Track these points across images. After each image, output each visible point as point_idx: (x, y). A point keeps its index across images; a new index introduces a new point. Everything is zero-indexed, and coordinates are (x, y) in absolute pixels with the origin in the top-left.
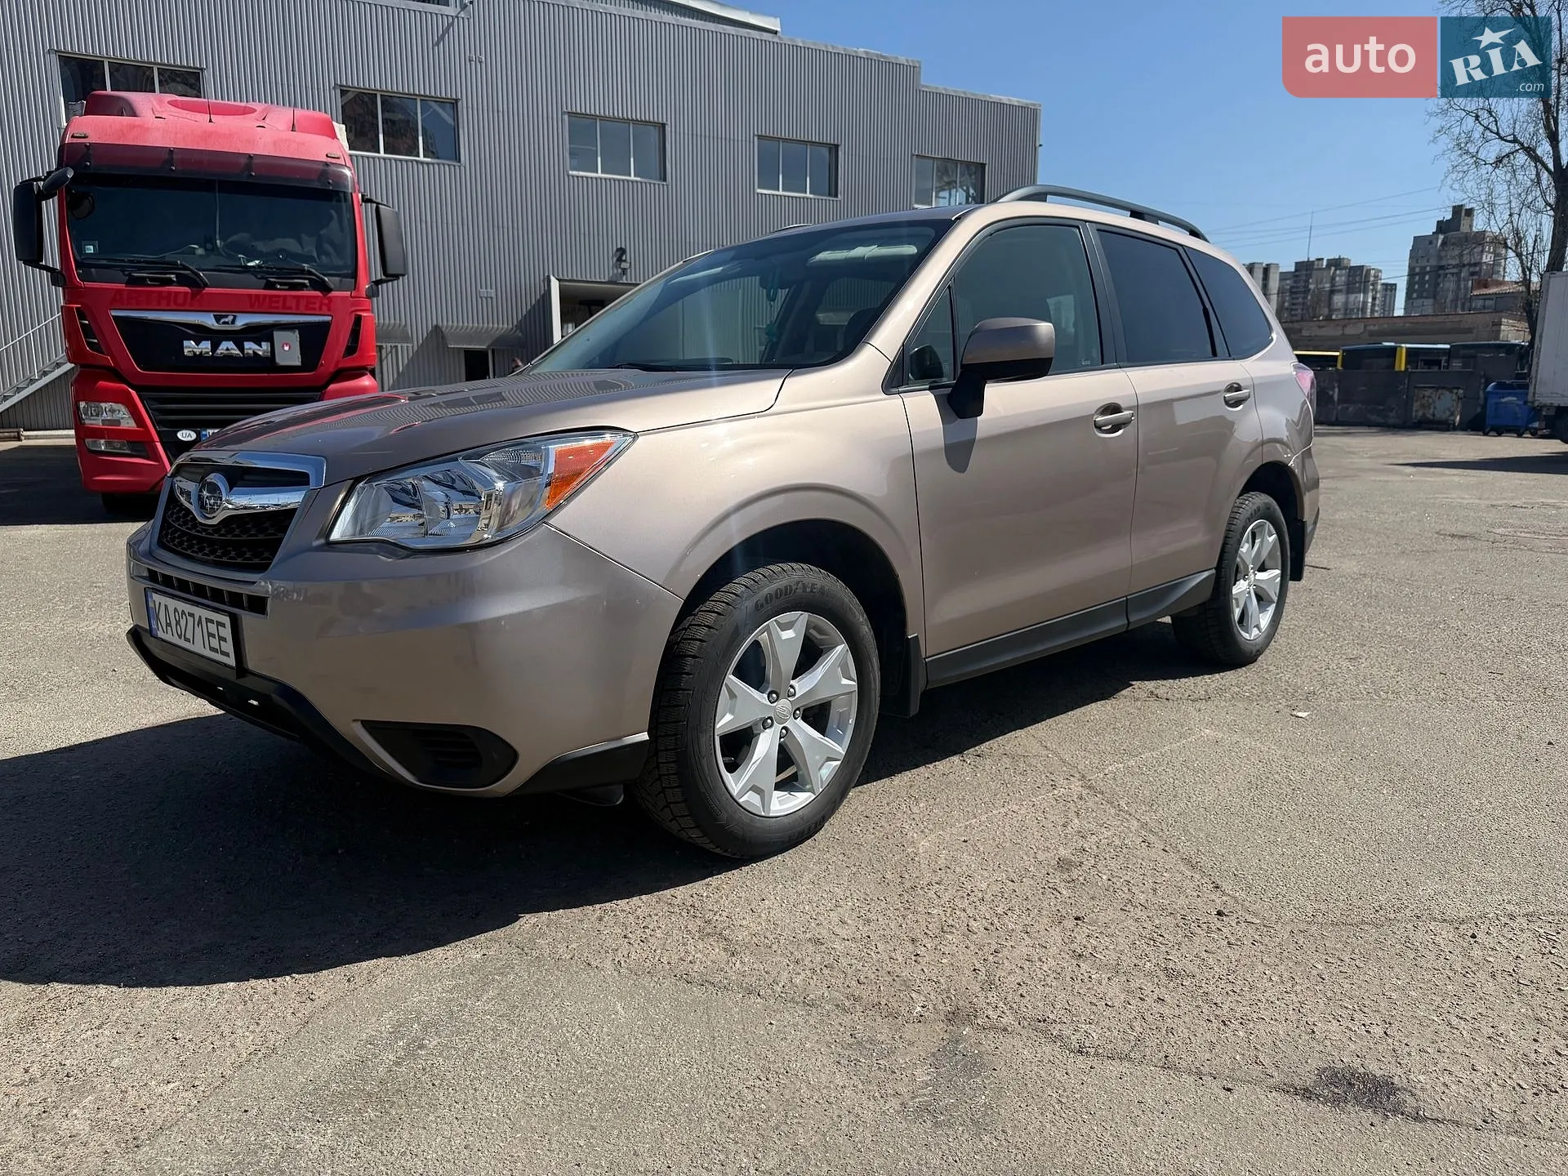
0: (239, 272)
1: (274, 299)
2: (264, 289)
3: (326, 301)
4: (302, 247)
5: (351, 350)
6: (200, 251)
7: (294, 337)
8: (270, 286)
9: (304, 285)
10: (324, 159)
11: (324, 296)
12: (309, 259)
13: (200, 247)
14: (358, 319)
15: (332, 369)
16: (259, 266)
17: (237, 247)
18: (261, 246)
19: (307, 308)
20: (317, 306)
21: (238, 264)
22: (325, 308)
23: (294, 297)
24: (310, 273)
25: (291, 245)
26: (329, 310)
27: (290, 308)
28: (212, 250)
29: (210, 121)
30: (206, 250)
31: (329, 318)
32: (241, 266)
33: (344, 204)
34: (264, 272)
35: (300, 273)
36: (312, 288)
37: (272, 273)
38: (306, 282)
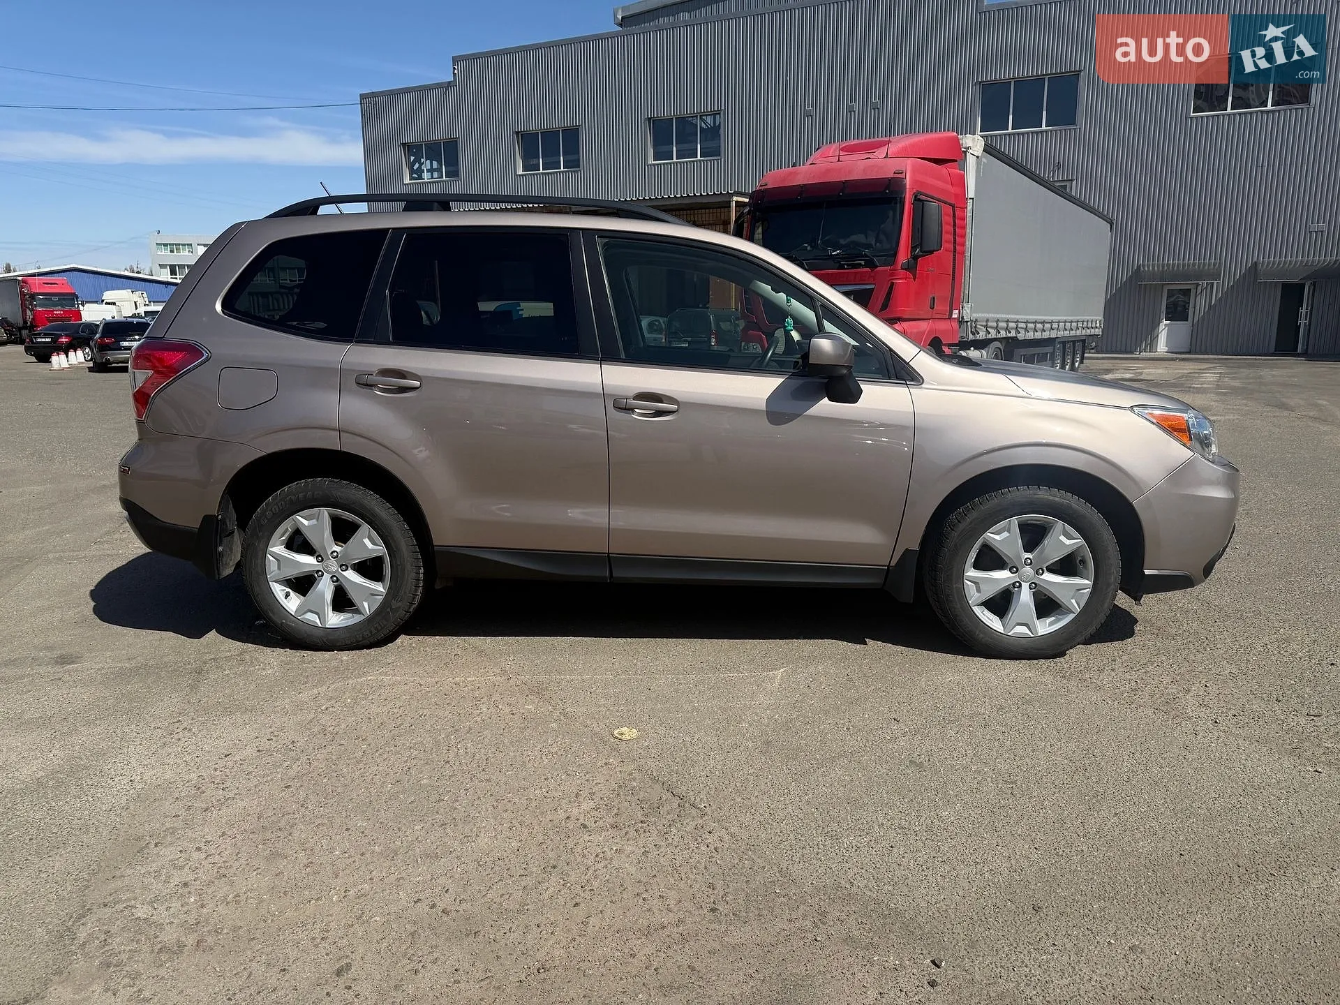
0: (826, 259)
1: (843, 275)
2: (838, 269)
3: (872, 274)
4: (866, 238)
5: (885, 306)
6: (809, 248)
8: (842, 267)
9: (861, 264)
10: (891, 175)
11: (872, 271)
12: (869, 246)
13: (809, 245)
14: (892, 284)
16: (838, 254)
17: (827, 244)
18: (842, 242)
19: (862, 280)
20: (867, 278)
22: (872, 279)
23: (854, 273)
24: (867, 256)
25: (860, 238)
26: (875, 280)
27: (851, 280)
28: (814, 247)
29: (839, 161)
30: (811, 247)
31: (873, 286)
32: (828, 255)
33: (898, 205)
34: (839, 258)
35: (860, 256)
36: (866, 266)
37: (845, 258)
38: (863, 262)
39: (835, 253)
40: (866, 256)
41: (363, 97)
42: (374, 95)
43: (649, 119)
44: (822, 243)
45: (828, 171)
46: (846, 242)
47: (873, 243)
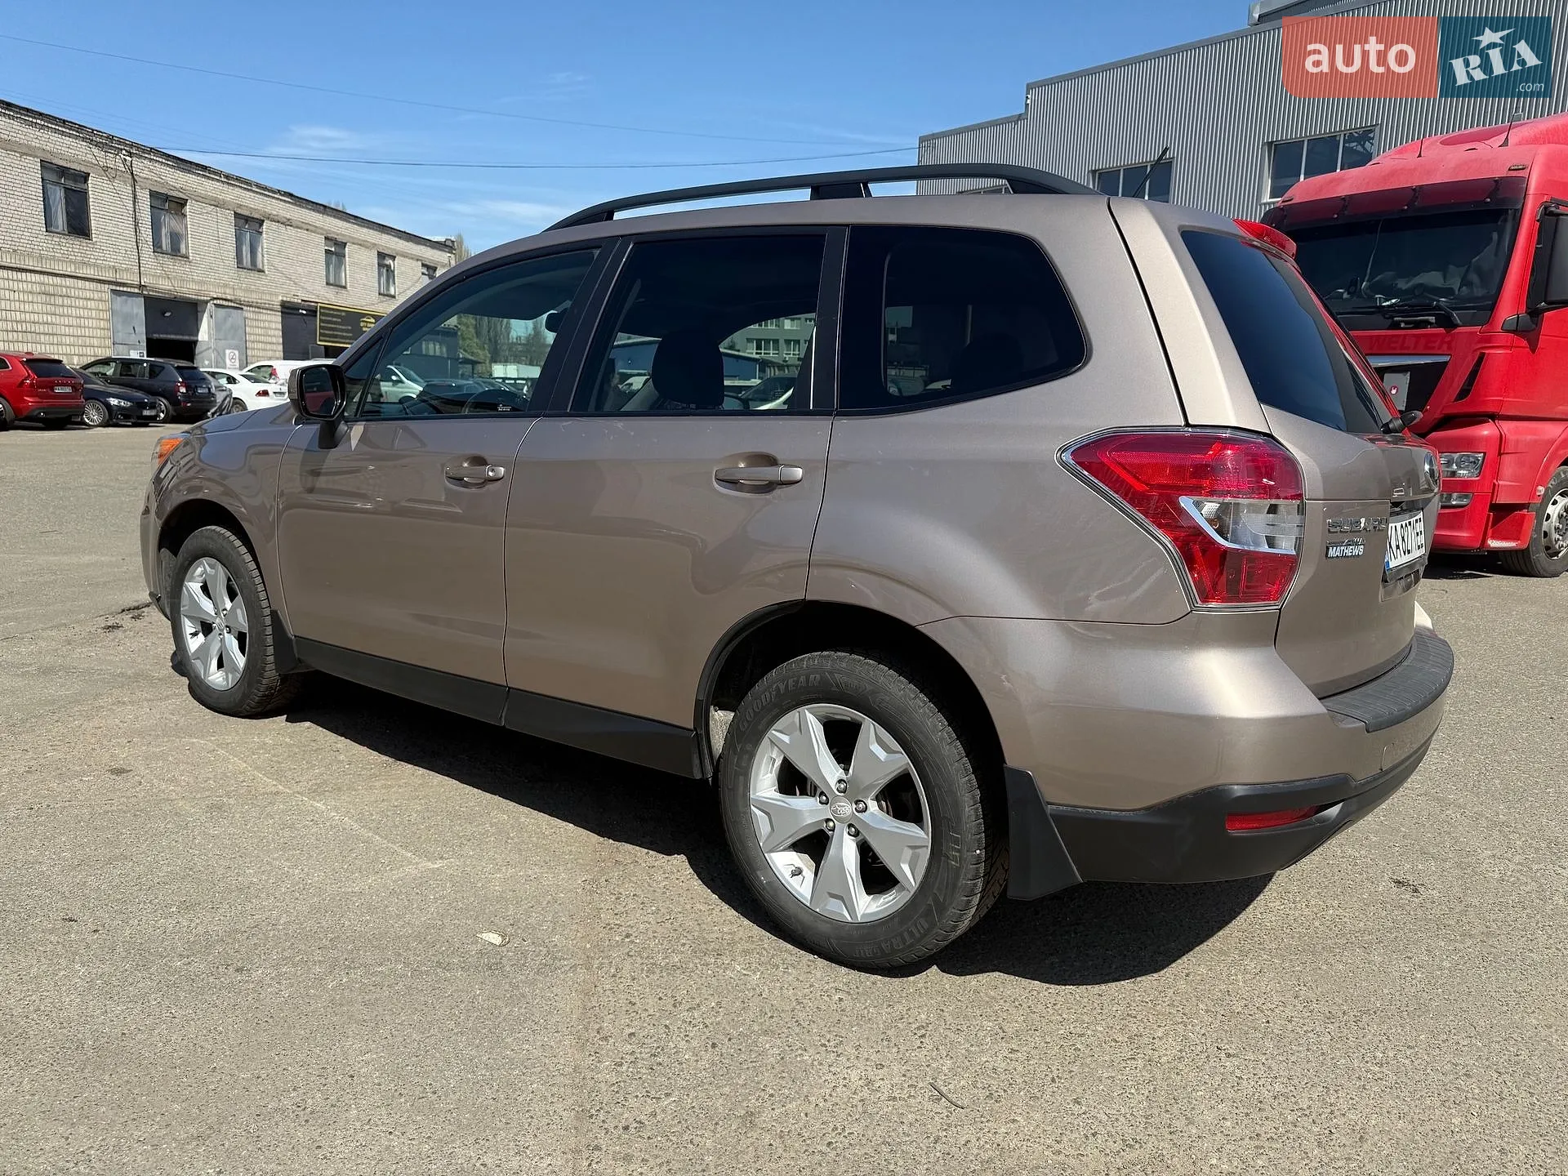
0: (1371, 313)
1: (1394, 339)
2: (1388, 329)
3: (1448, 339)
4: (1445, 278)
5: (1464, 393)
6: (1345, 296)
7: (1404, 380)
8: (1396, 326)
9: (1428, 323)
10: (1502, 174)
11: (1447, 333)
12: (1448, 292)
13: (1345, 290)
14: (1483, 356)
15: (1437, 415)
16: (1392, 305)
17: (1376, 288)
18: (1402, 285)
19: (1427, 347)
20: (1437, 345)
21: (1374, 305)
22: (1445, 347)
23: (1414, 335)
24: (1441, 309)
25: (1433, 278)
26: (1449, 348)
27: (1408, 348)
28: (1354, 293)
29: (1420, 156)
30: (1349, 294)
31: (1446, 359)
32: (1377, 307)
33: (1509, 223)
34: (1394, 311)
35: (1427, 309)
36: (1438, 324)
37: (1403, 312)
38: (1432, 319)
39: (1387, 303)
40: (1438, 308)
41: (922, 140)
42: (934, 136)
43: (1270, 144)
44: (1369, 287)
45: (1393, 173)
46: (1410, 284)
47: (1456, 287)
